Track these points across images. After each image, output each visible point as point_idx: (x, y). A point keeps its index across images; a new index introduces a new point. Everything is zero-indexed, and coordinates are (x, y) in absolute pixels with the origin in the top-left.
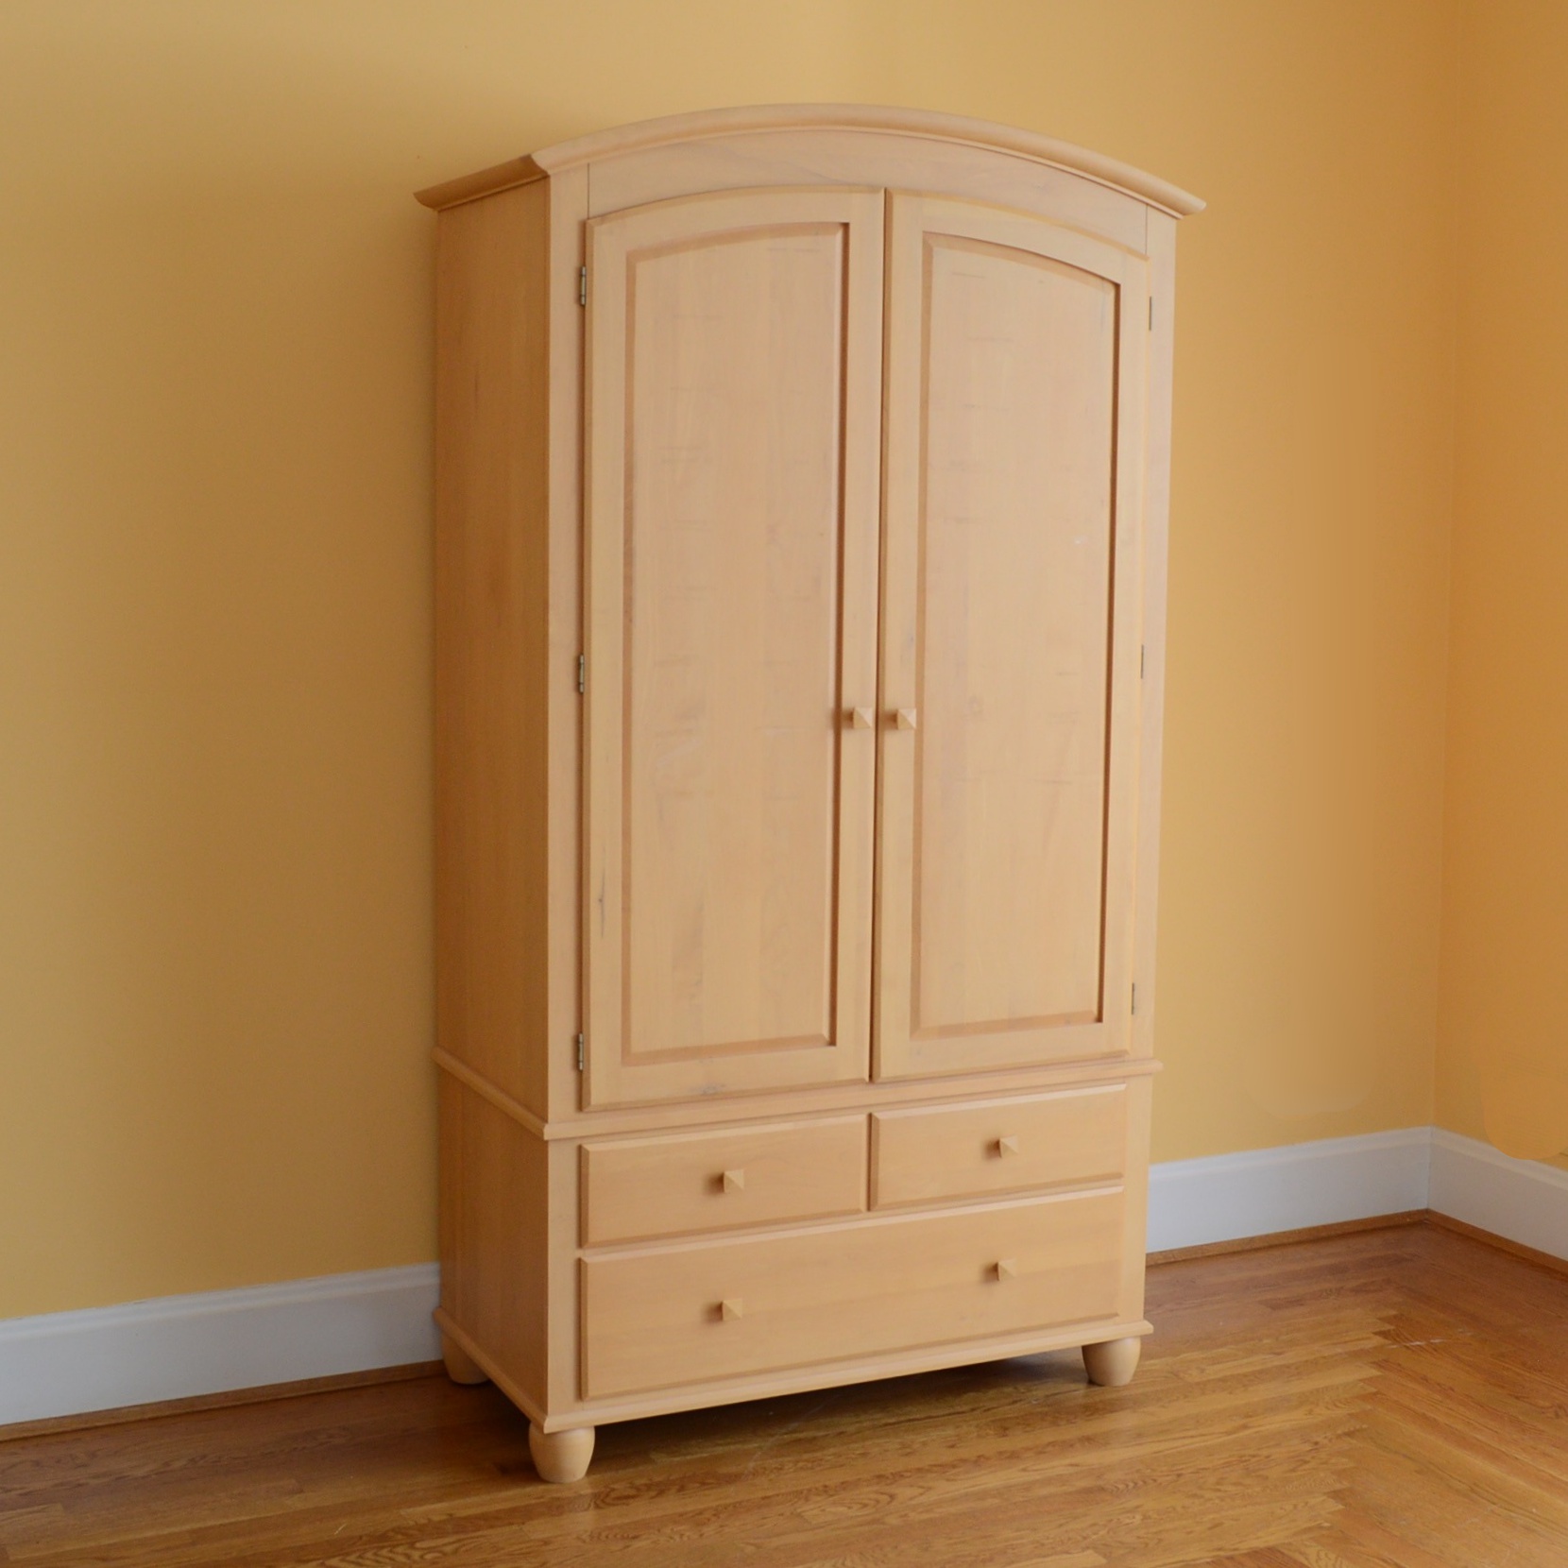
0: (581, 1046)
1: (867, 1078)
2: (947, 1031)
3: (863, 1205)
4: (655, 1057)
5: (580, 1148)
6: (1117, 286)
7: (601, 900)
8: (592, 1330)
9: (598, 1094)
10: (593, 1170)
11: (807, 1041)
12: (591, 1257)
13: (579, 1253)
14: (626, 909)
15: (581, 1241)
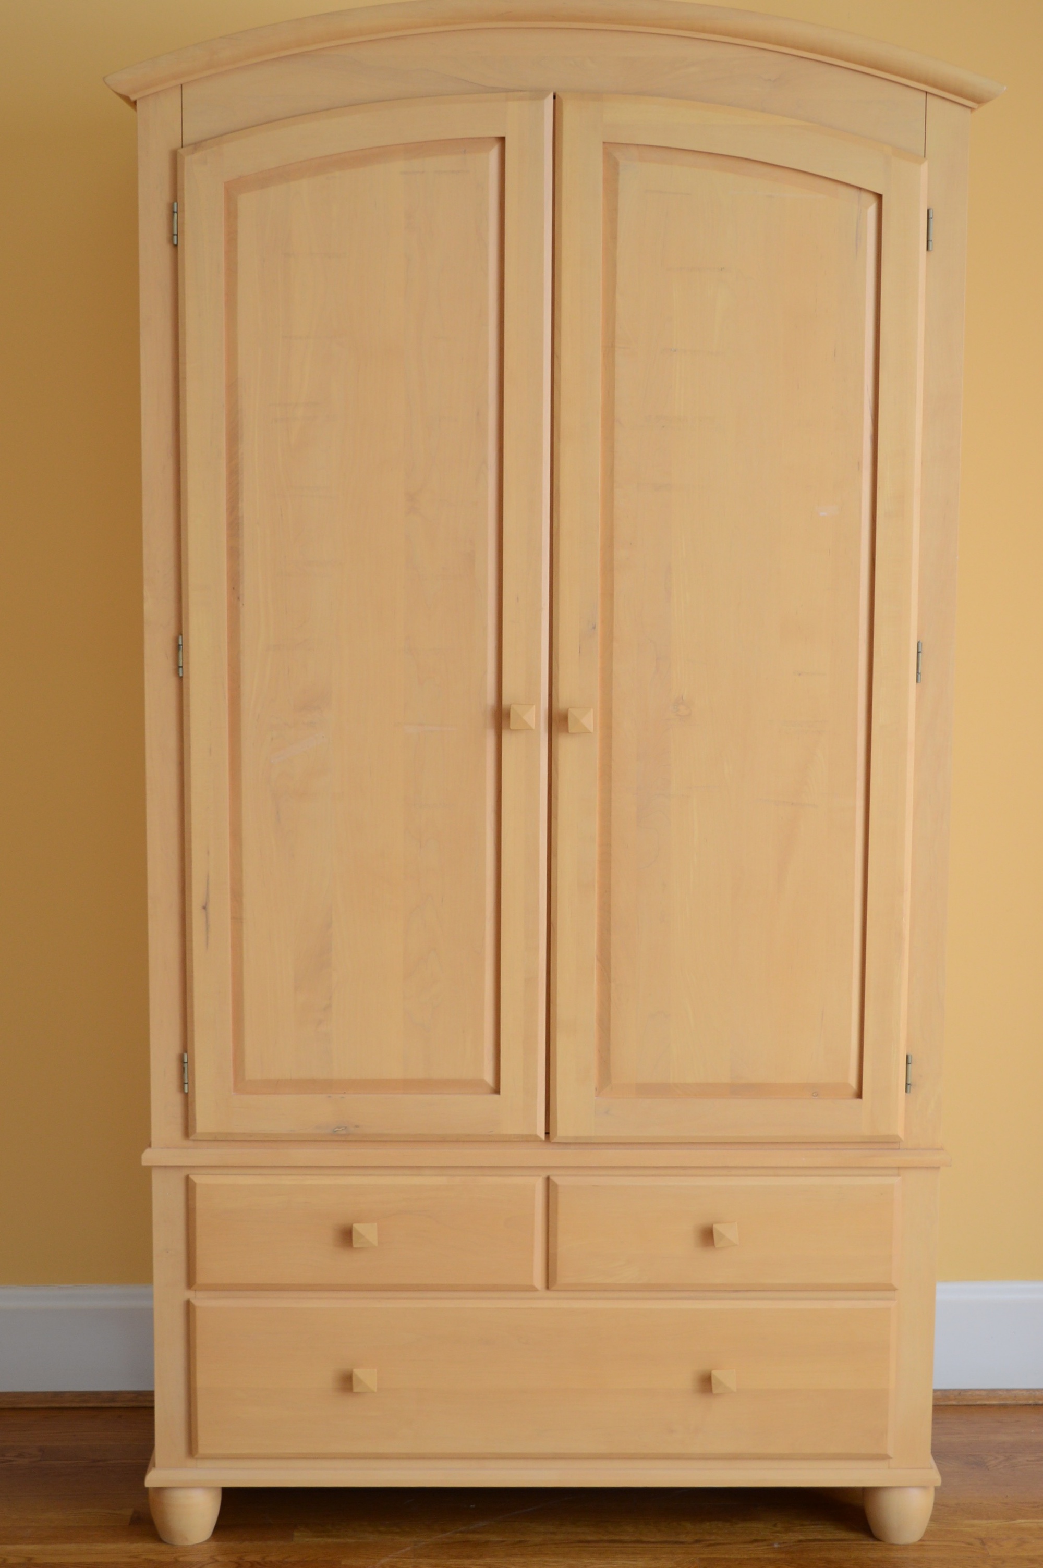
0: (186, 1065)
1: (542, 1134)
2: (648, 1090)
3: (538, 1279)
4: (276, 1086)
5: (187, 1178)
6: (879, 197)
7: (204, 908)
8: (201, 1381)
9: (204, 1122)
10: (200, 1204)
11: (469, 1085)
12: (201, 1301)
13: (189, 1295)
14: (237, 920)
15: (190, 1282)
